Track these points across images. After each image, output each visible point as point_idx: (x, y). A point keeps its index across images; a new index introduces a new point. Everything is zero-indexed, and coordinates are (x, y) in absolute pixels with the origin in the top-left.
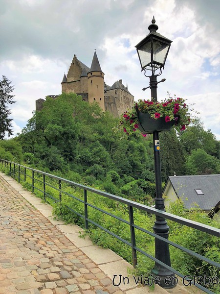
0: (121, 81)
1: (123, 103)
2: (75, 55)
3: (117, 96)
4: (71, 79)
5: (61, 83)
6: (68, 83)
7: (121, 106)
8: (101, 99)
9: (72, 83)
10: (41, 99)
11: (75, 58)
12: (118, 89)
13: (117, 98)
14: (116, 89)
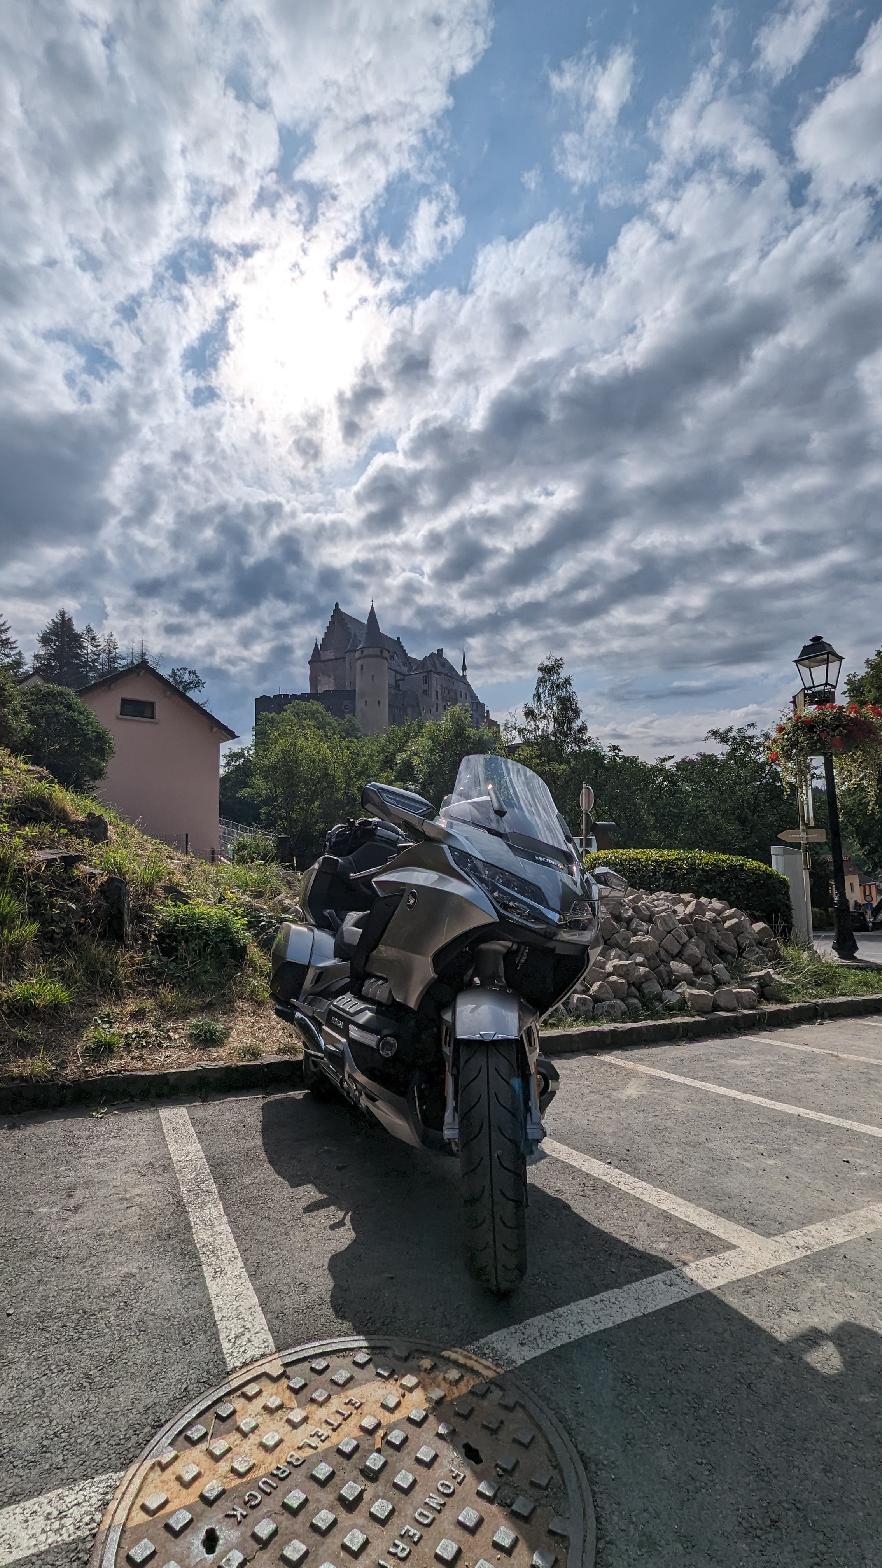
0: (440, 652)
1: (440, 702)
2: (337, 604)
3: (425, 687)
4: (329, 655)
5: (309, 662)
6: (324, 661)
7: (434, 710)
8: (379, 703)
9: (330, 663)
10: (264, 696)
11: (337, 610)
12: (428, 672)
13: (425, 692)
14: (425, 674)
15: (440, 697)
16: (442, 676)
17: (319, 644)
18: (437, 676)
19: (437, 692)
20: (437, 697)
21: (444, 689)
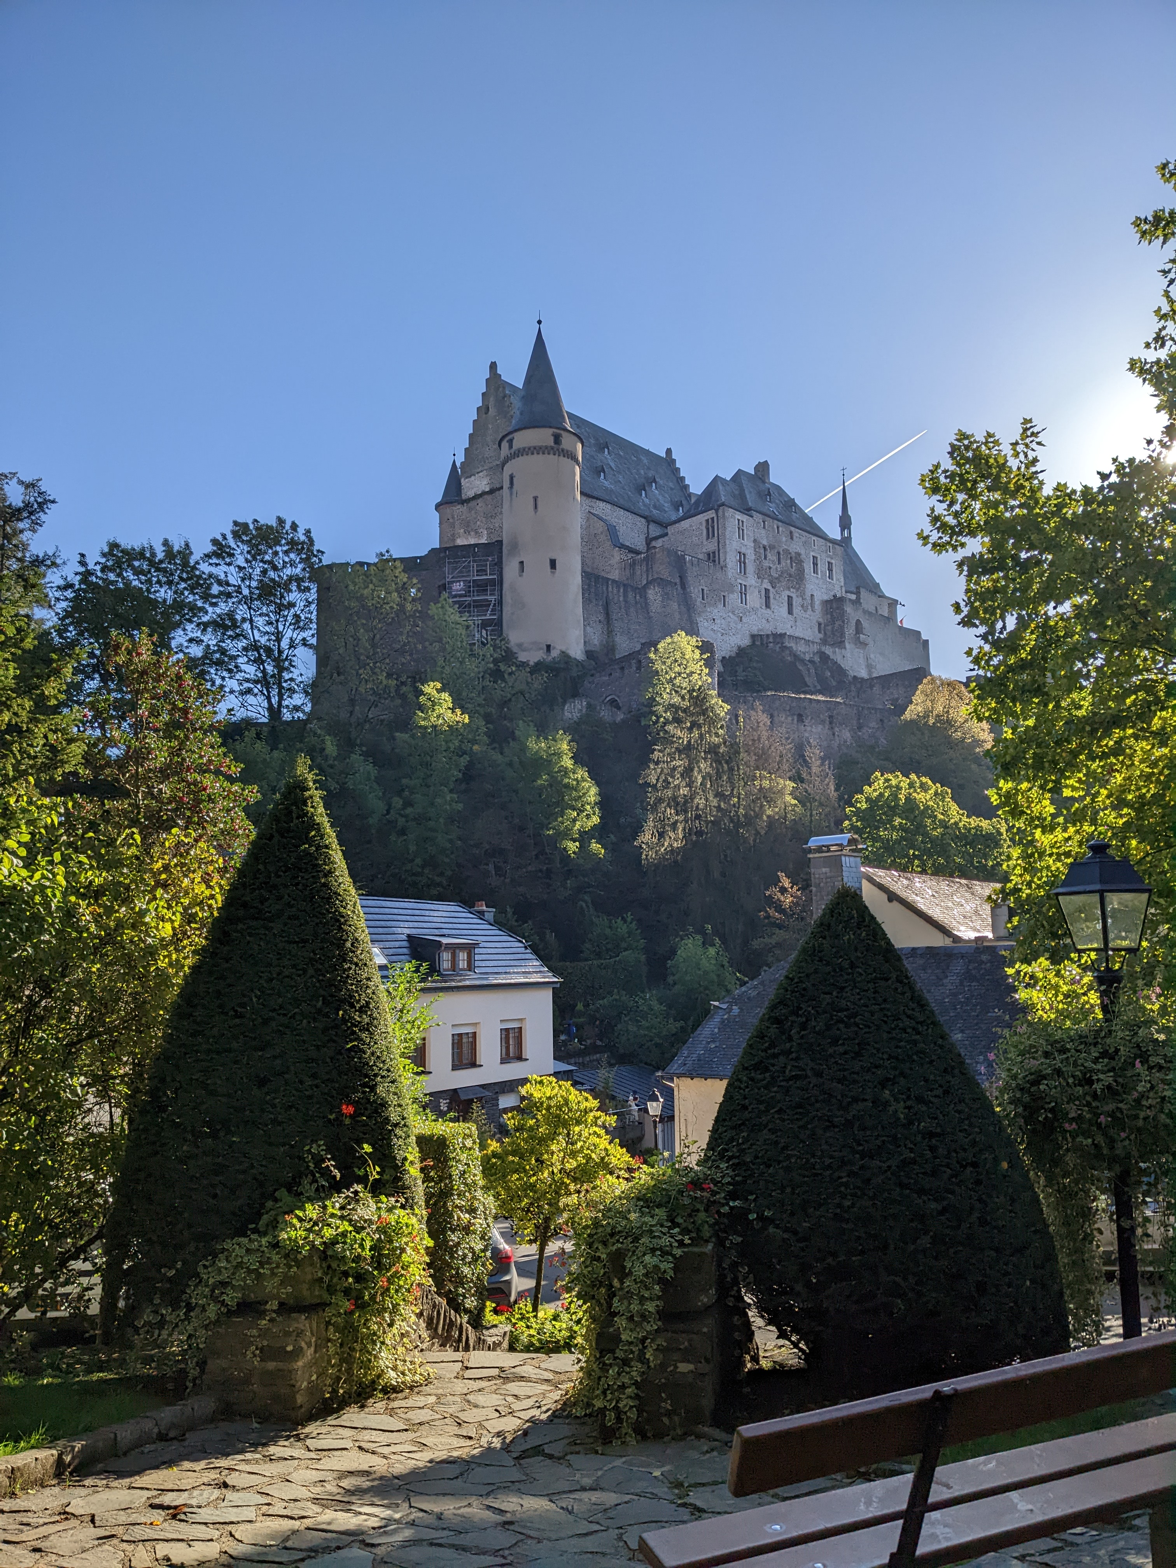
0: (763, 468)
1: (751, 580)
2: (493, 366)
3: (711, 546)
4: (478, 483)
6: (465, 502)
8: (553, 564)
9: (479, 503)
11: (495, 380)
12: (717, 509)
13: (713, 558)
14: (711, 514)
15: (751, 568)
16: (758, 517)
17: (458, 465)
18: (745, 518)
19: (742, 555)
20: (743, 570)
21: (762, 550)
